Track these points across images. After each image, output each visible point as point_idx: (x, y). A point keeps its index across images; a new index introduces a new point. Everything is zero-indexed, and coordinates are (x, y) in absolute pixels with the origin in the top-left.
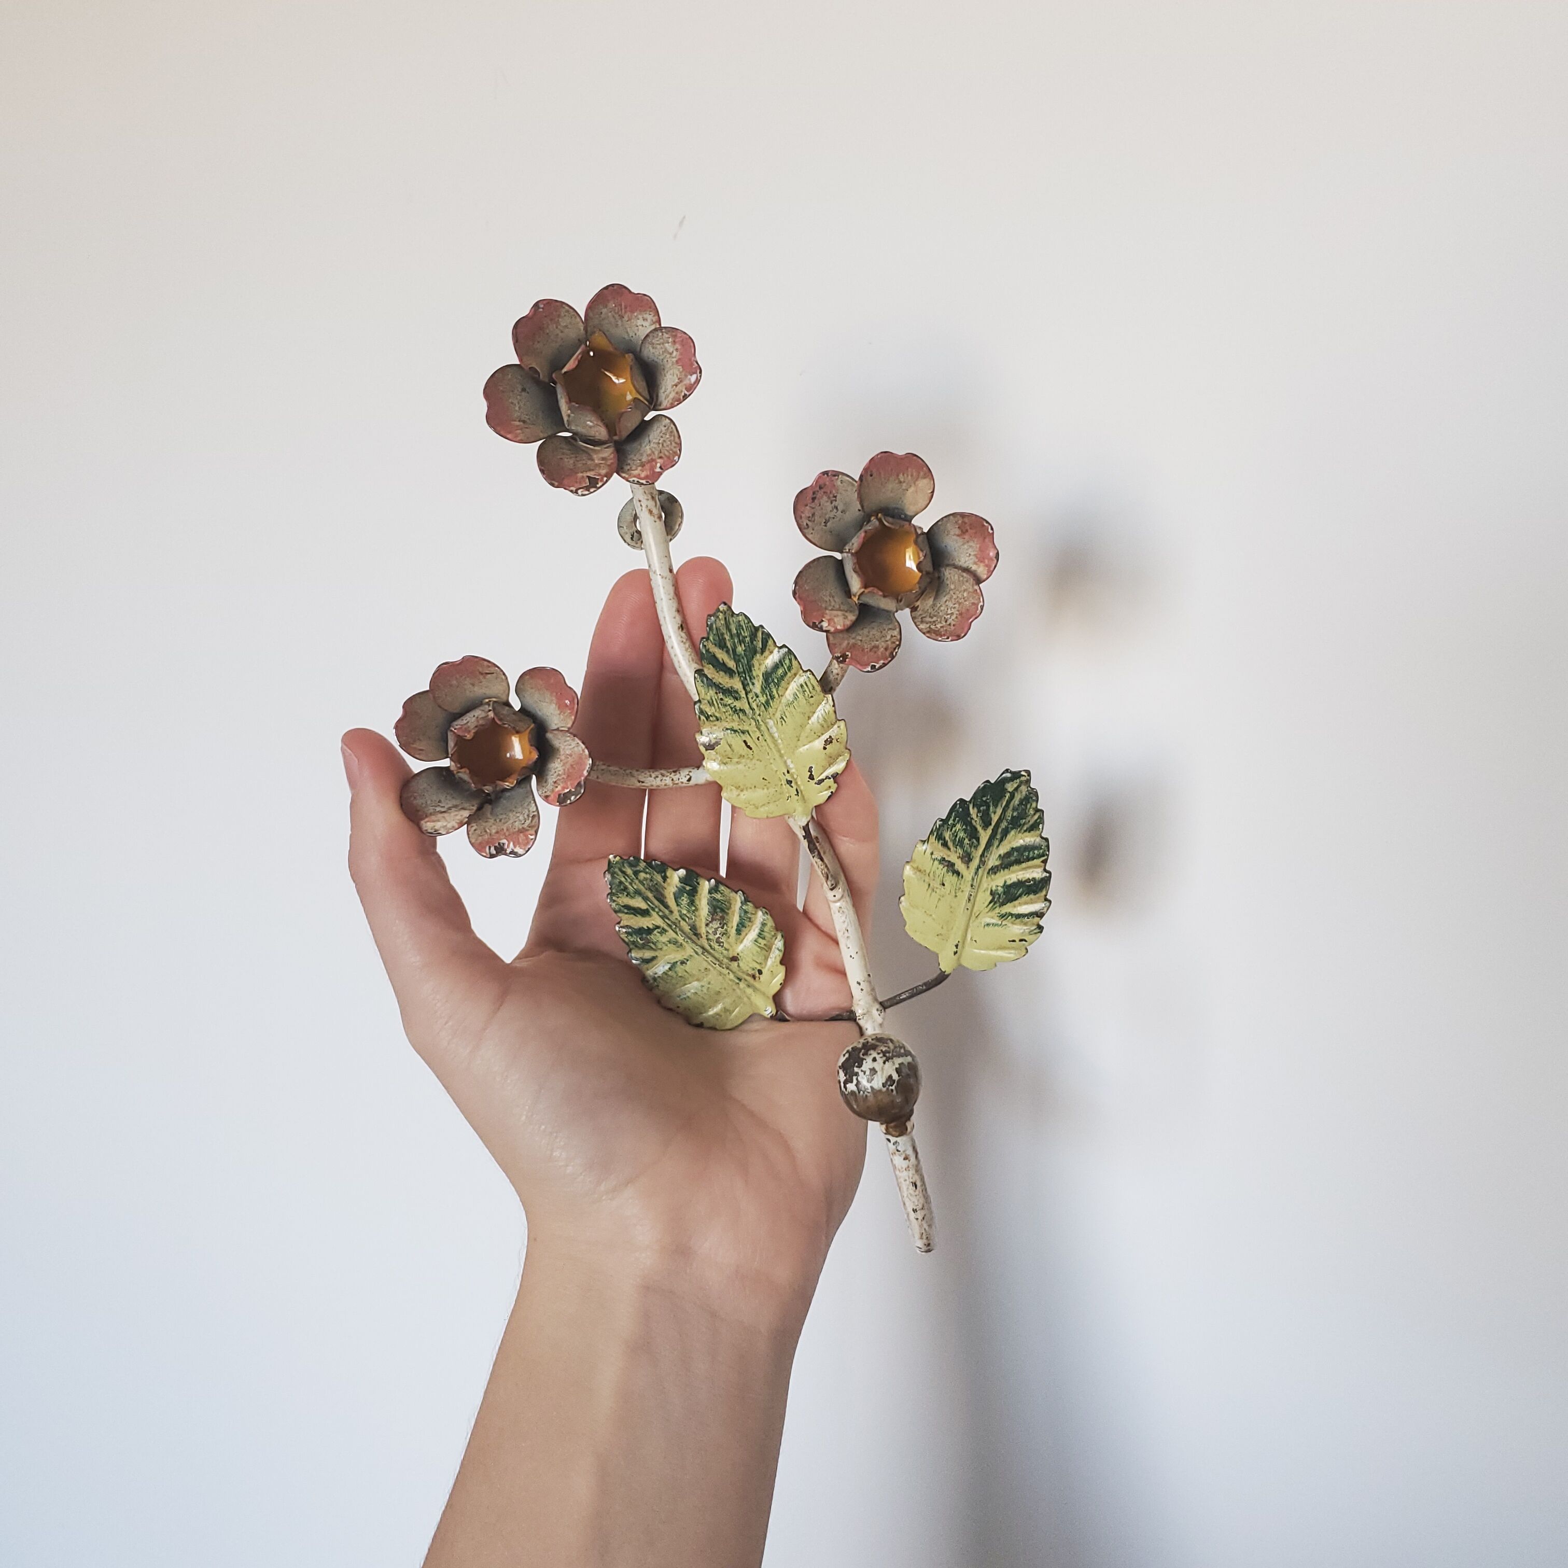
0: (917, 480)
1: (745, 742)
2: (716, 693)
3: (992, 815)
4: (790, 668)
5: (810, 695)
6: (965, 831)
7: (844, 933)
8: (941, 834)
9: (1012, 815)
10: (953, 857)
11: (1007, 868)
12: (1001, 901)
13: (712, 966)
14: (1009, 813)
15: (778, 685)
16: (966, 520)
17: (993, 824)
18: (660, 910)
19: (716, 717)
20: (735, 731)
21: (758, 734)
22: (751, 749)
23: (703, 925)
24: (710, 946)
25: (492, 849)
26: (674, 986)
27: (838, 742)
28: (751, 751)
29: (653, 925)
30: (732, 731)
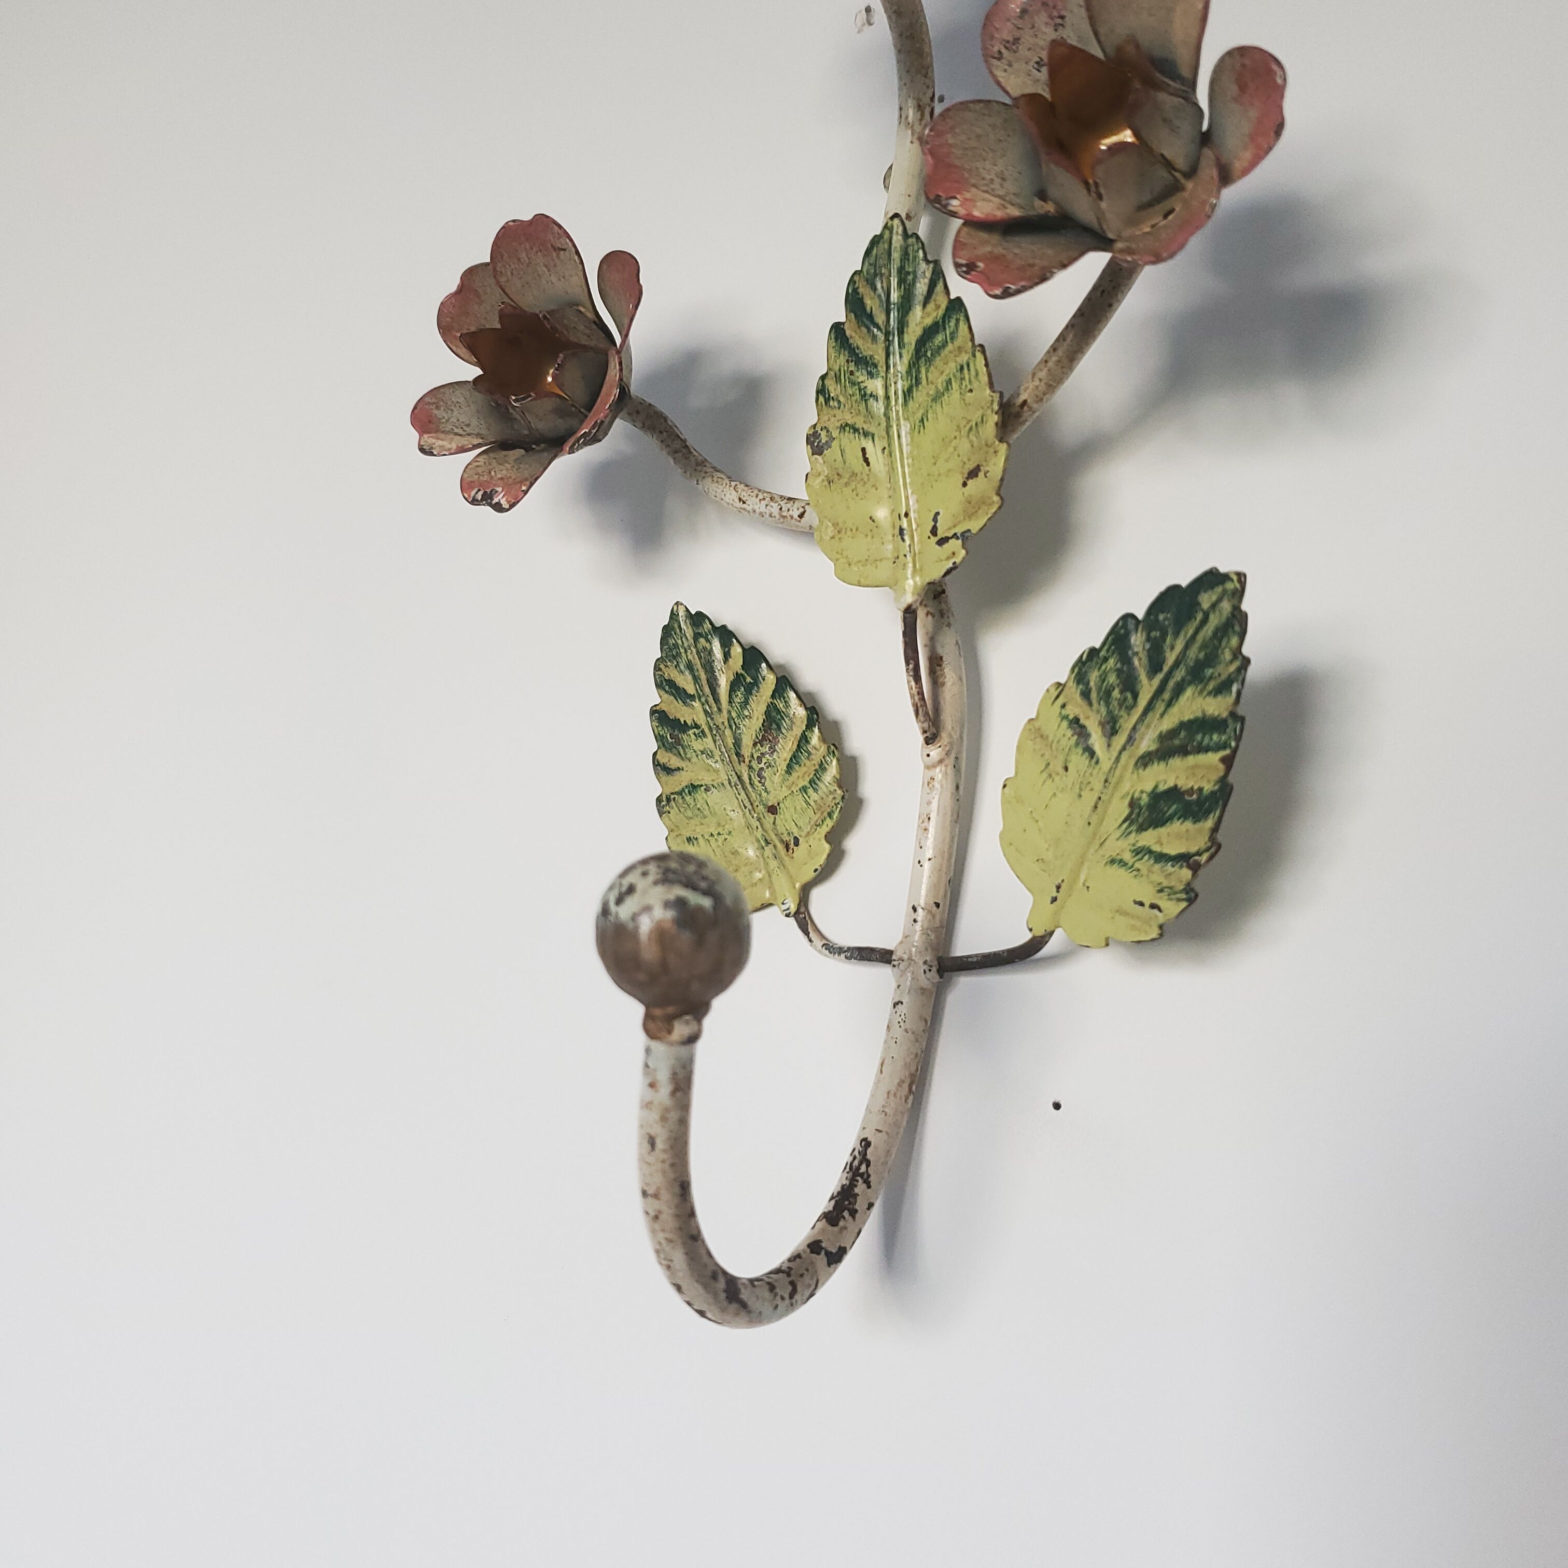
1: (863, 450)
2: (848, 361)
3: (1168, 654)
5: (969, 387)
6: (1119, 672)
7: (923, 822)
8: (1086, 672)
9: (1196, 657)
10: (1091, 720)
11: (1165, 759)
12: (1142, 820)
13: (742, 809)
14: (1193, 652)
15: (930, 361)
17: (1166, 669)
18: (707, 702)
19: (840, 402)
20: (856, 430)
21: (885, 442)
22: (868, 464)
23: (749, 743)
24: (750, 779)
25: (481, 493)
26: (687, 821)
27: (986, 477)
28: (867, 468)
29: (693, 720)
30: (851, 431)
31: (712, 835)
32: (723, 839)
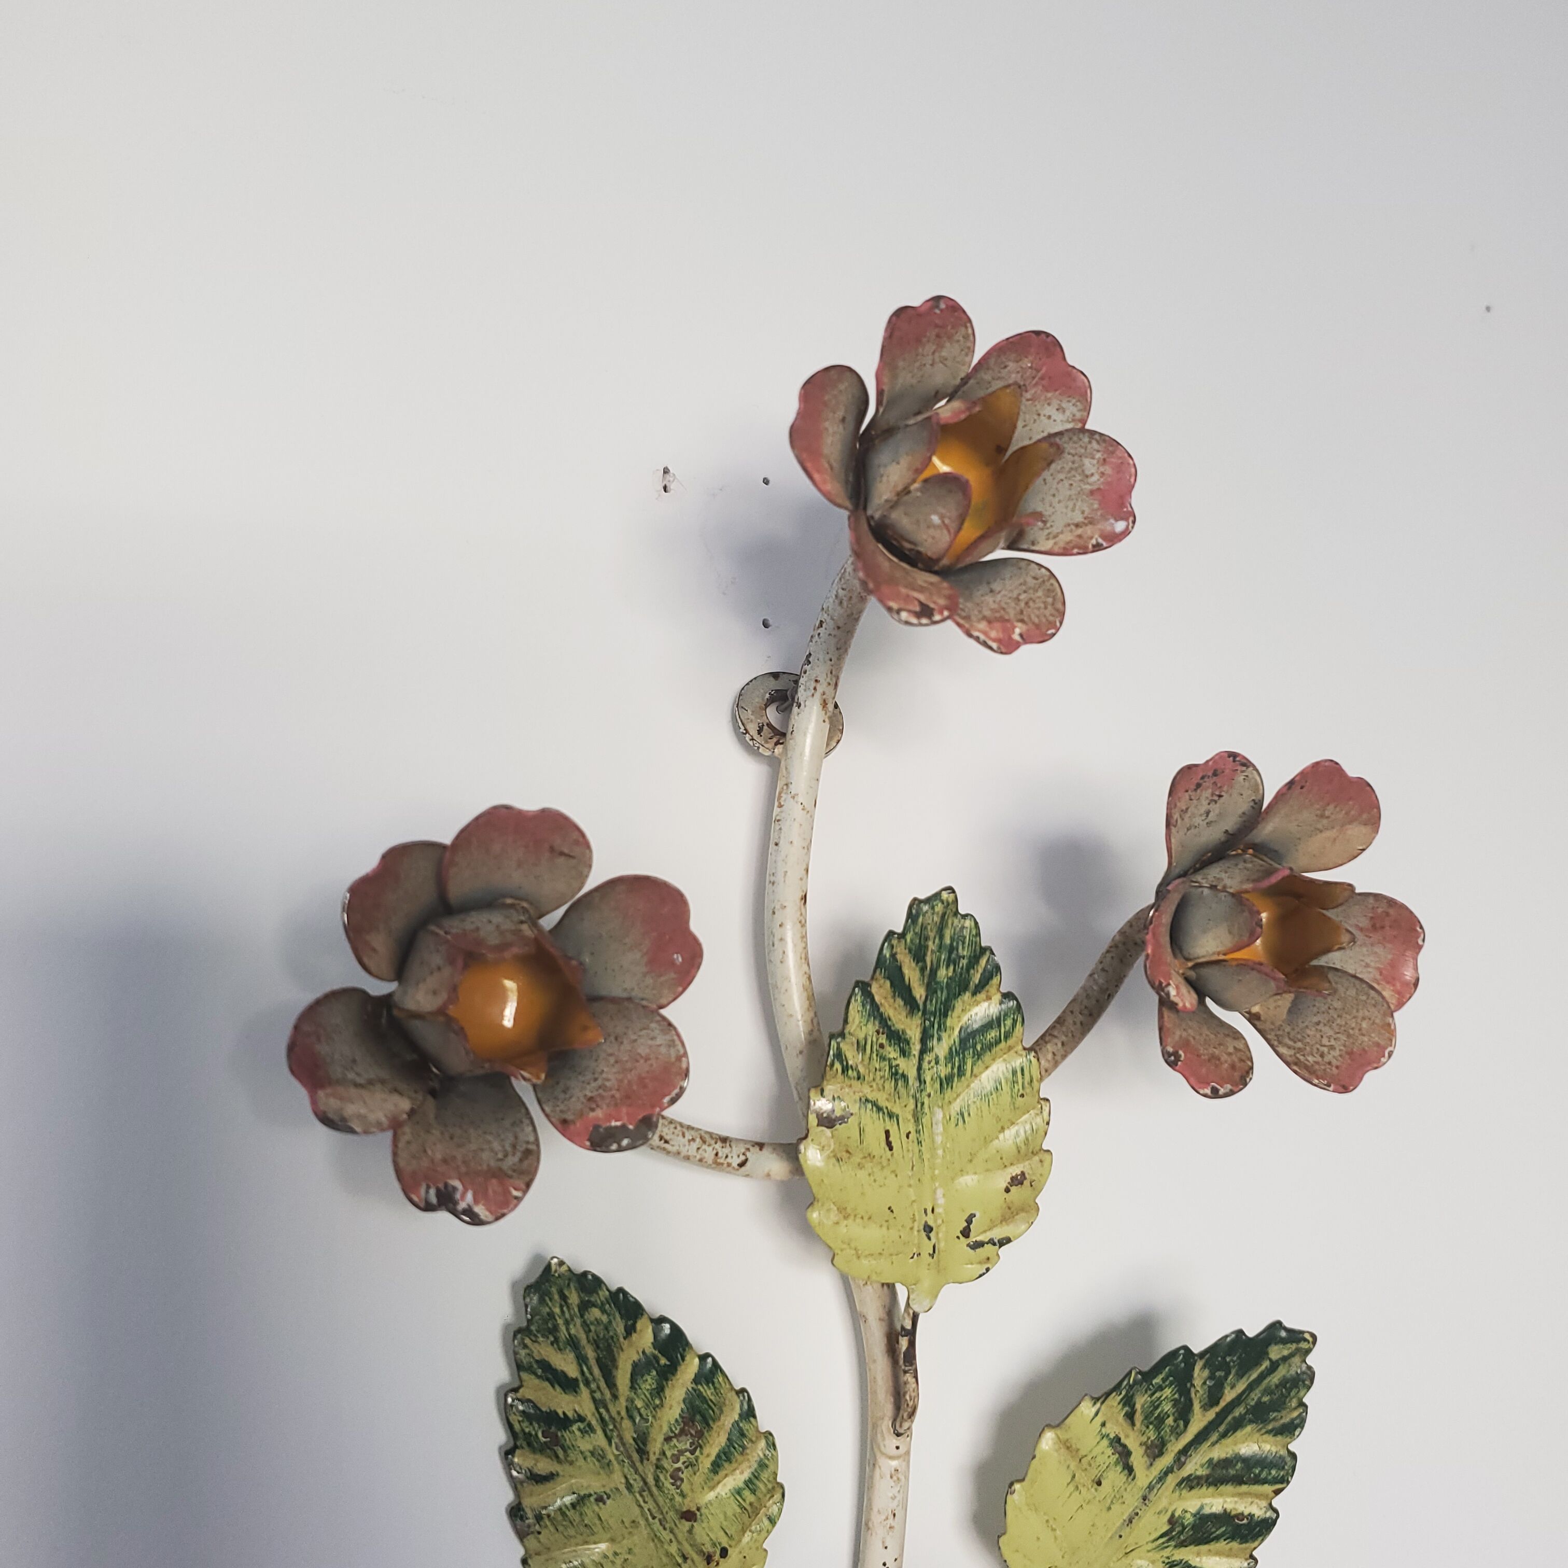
0: (1349, 823)
1: (887, 1133)
2: (878, 1032)
3: (1227, 1390)
4: (1008, 1036)
5: (1021, 1092)
6: (1176, 1403)
7: (887, 1518)
8: (1133, 1395)
9: (1260, 1398)
10: (1132, 1441)
11: (1216, 1485)
12: (1182, 1537)
13: (647, 1520)
14: (1255, 1395)
15: (978, 1056)
16: (1392, 911)
17: (1222, 1404)
18: (599, 1388)
19: (858, 1072)
20: (879, 1109)
21: (911, 1127)
22: (891, 1149)
23: (661, 1438)
24: (657, 1480)
25: (432, 1192)
26: (566, 1541)
27: (1031, 1186)
28: (889, 1153)
29: (575, 1411)
30: (875, 1109)
31: (604, 1557)
32: (622, 1560)
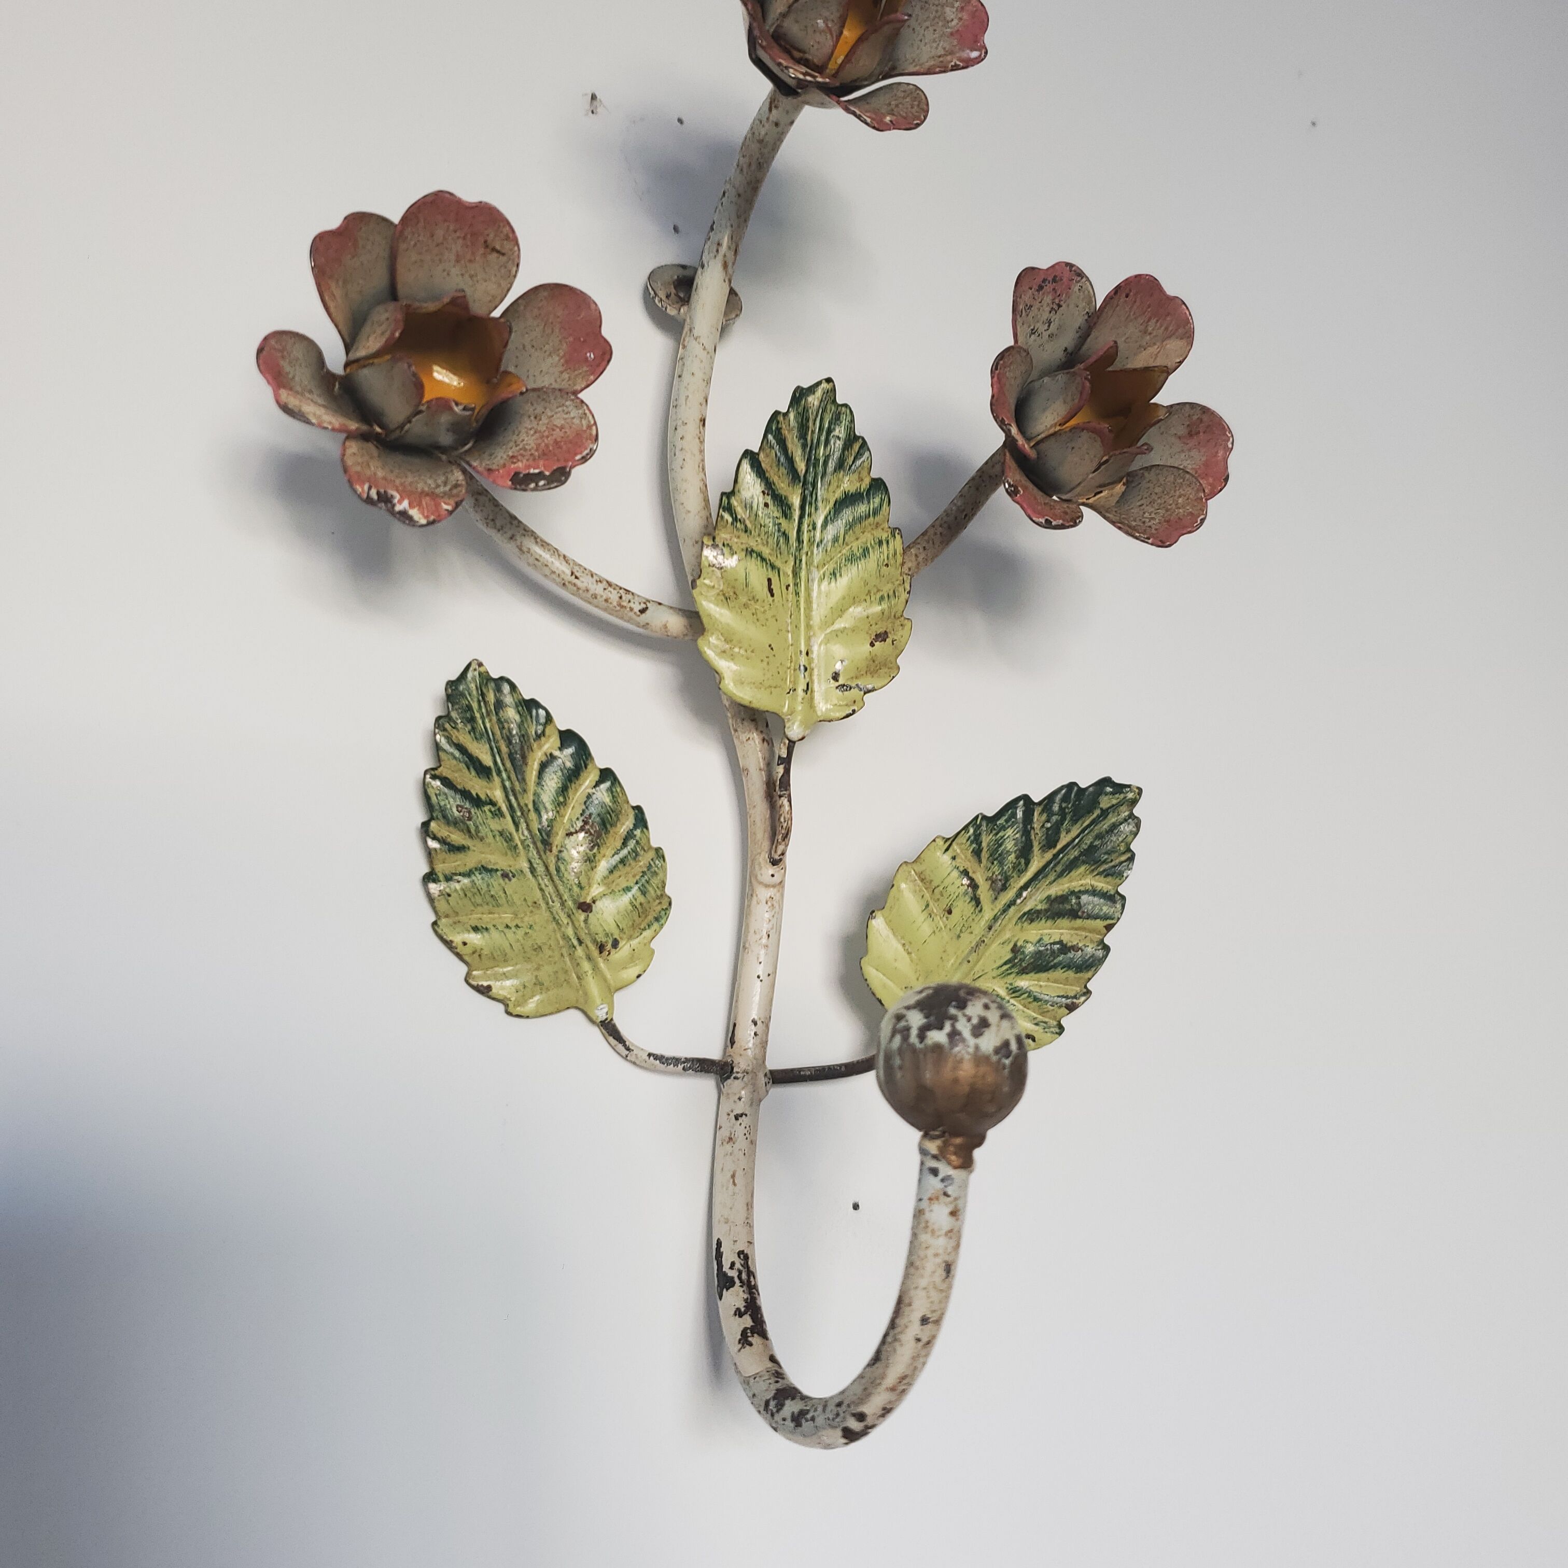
0: (1169, 337)
1: (769, 580)
2: (764, 493)
3: (1063, 834)
4: (876, 512)
5: (886, 562)
6: (1015, 842)
7: (762, 939)
8: (981, 834)
9: (1091, 843)
10: (981, 875)
11: (1053, 918)
12: (1024, 965)
13: (547, 903)
14: (1087, 840)
15: (850, 525)
16: (1205, 418)
17: (1059, 846)
18: (509, 778)
19: (746, 526)
20: (763, 560)
21: (791, 581)
22: (772, 595)
23: (562, 834)
24: (557, 870)
25: (374, 490)
26: (473, 908)
27: (893, 644)
28: (771, 599)
29: (487, 795)
30: (759, 558)
31: (507, 926)
32: (523, 933)
